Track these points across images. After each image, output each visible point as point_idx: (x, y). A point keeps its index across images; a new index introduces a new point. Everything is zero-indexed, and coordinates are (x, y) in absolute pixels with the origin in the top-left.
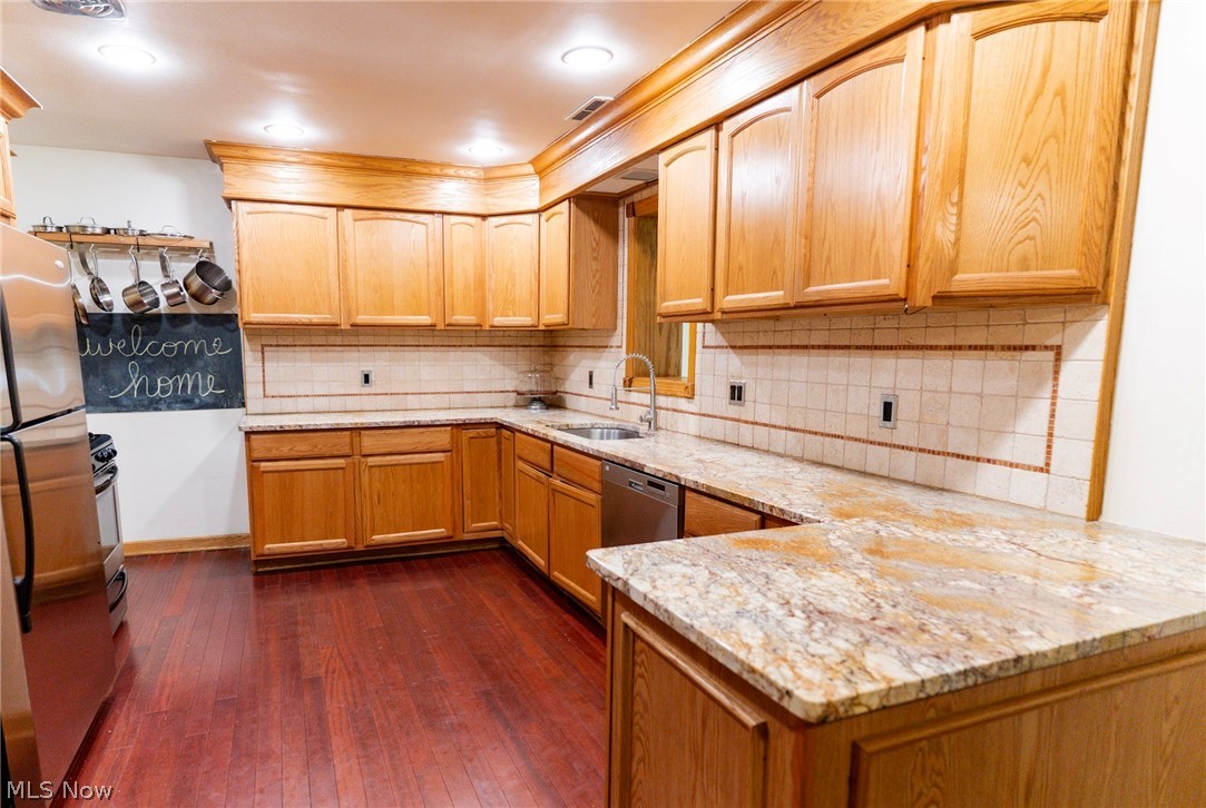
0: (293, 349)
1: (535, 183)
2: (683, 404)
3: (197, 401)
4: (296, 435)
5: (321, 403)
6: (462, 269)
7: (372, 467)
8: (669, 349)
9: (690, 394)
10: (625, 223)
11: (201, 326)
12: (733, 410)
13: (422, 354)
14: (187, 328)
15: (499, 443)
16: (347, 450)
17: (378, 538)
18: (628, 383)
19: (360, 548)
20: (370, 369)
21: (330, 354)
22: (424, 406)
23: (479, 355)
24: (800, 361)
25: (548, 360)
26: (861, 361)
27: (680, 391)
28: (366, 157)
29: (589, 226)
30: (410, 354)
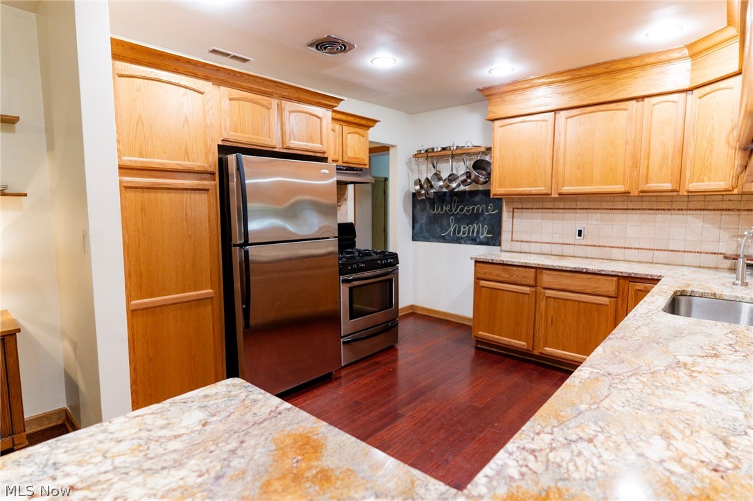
0: (531, 210)
3: (478, 240)
4: (501, 267)
5: (546, 248)
7: (548, 297)
11: (483, 197)
13: (629, 216)
14: (477, 198)
17: (548, 350)
19: (536, 352)
20: (584, 226)
21: (555, 215)
22: (626, 259)
23: (689, 217)
30: (619, 216)
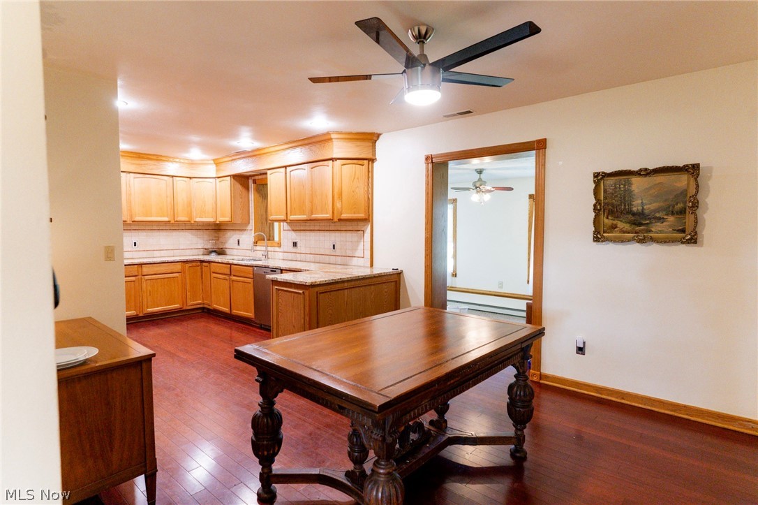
1: (213, 167)
2: (277, 249)
6: (181, 198)
7: (147, 280)
8: (270, 231)
9: (279, 245)
10: (252, 186)
12: (294, 250)
13: (161, 233)
15: (202, 268)
16: (136, 274)
17: (150, 310)
18: (256, 243)
19: (141, 315)
20: (137, 240)
24: (313, 234)
25: (217, 235)
26: (327, 234)
27: (276, 245)
28: (142, 154)
29: (238, 186)
30: (156, 234)
